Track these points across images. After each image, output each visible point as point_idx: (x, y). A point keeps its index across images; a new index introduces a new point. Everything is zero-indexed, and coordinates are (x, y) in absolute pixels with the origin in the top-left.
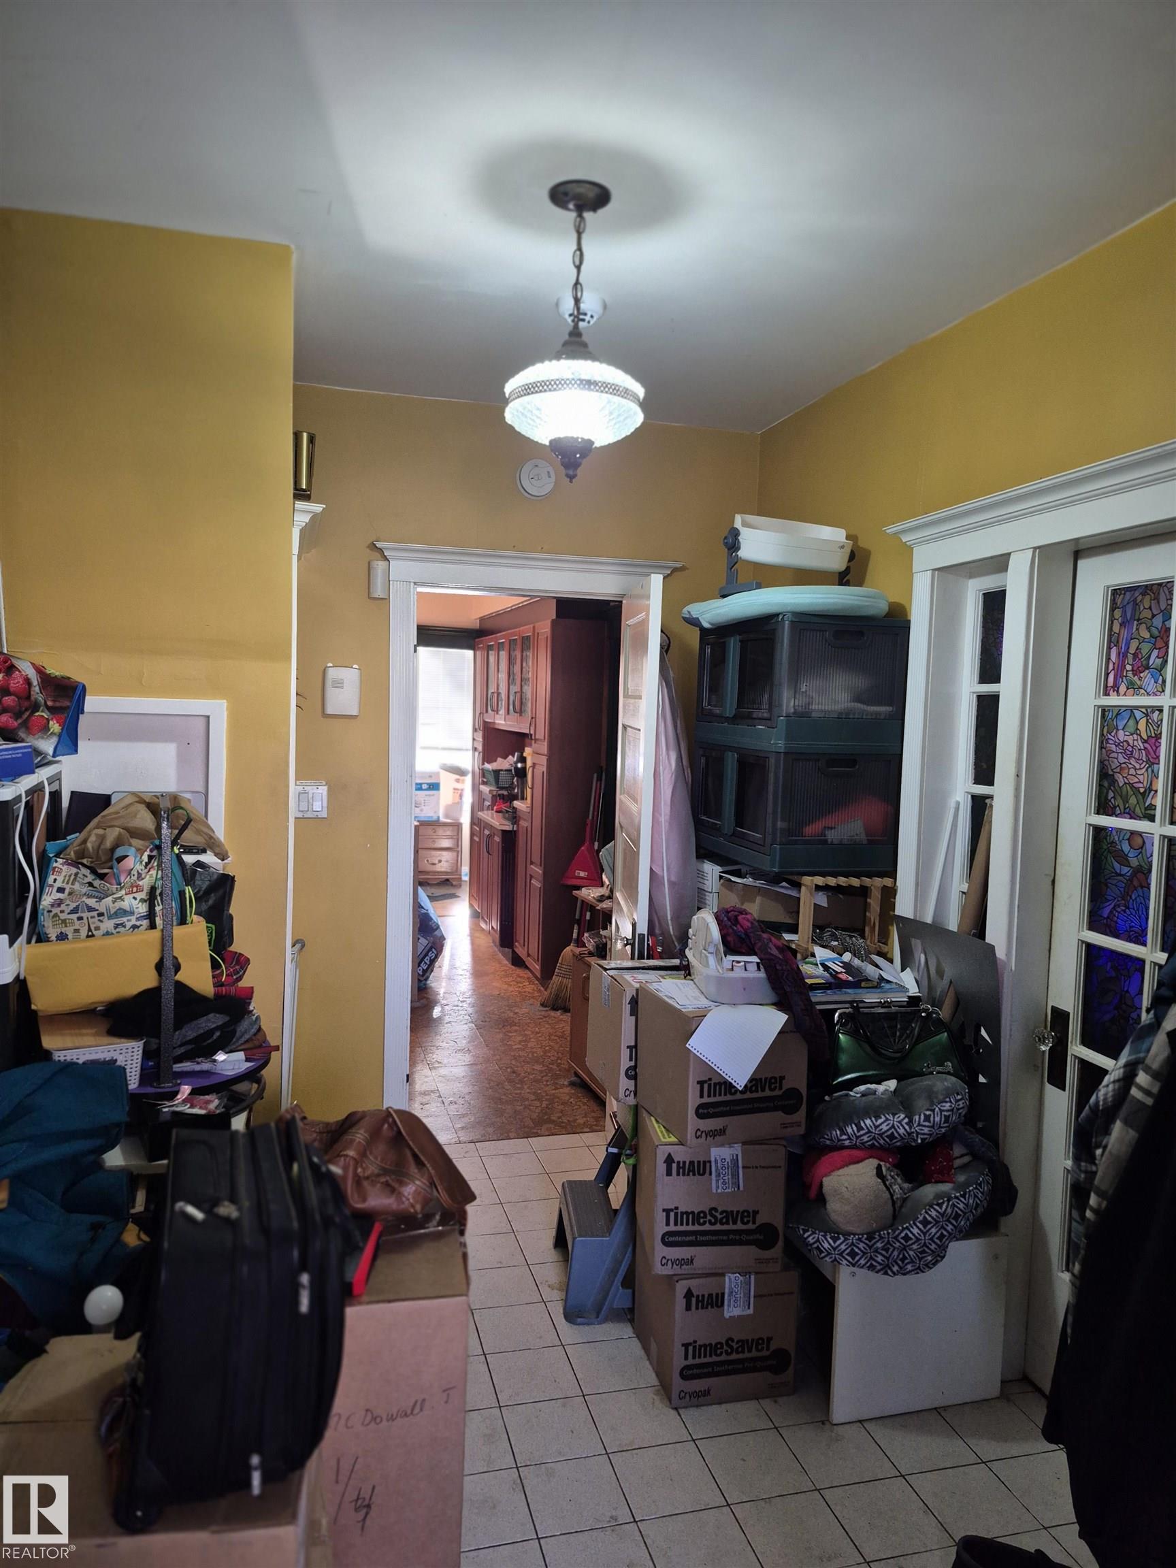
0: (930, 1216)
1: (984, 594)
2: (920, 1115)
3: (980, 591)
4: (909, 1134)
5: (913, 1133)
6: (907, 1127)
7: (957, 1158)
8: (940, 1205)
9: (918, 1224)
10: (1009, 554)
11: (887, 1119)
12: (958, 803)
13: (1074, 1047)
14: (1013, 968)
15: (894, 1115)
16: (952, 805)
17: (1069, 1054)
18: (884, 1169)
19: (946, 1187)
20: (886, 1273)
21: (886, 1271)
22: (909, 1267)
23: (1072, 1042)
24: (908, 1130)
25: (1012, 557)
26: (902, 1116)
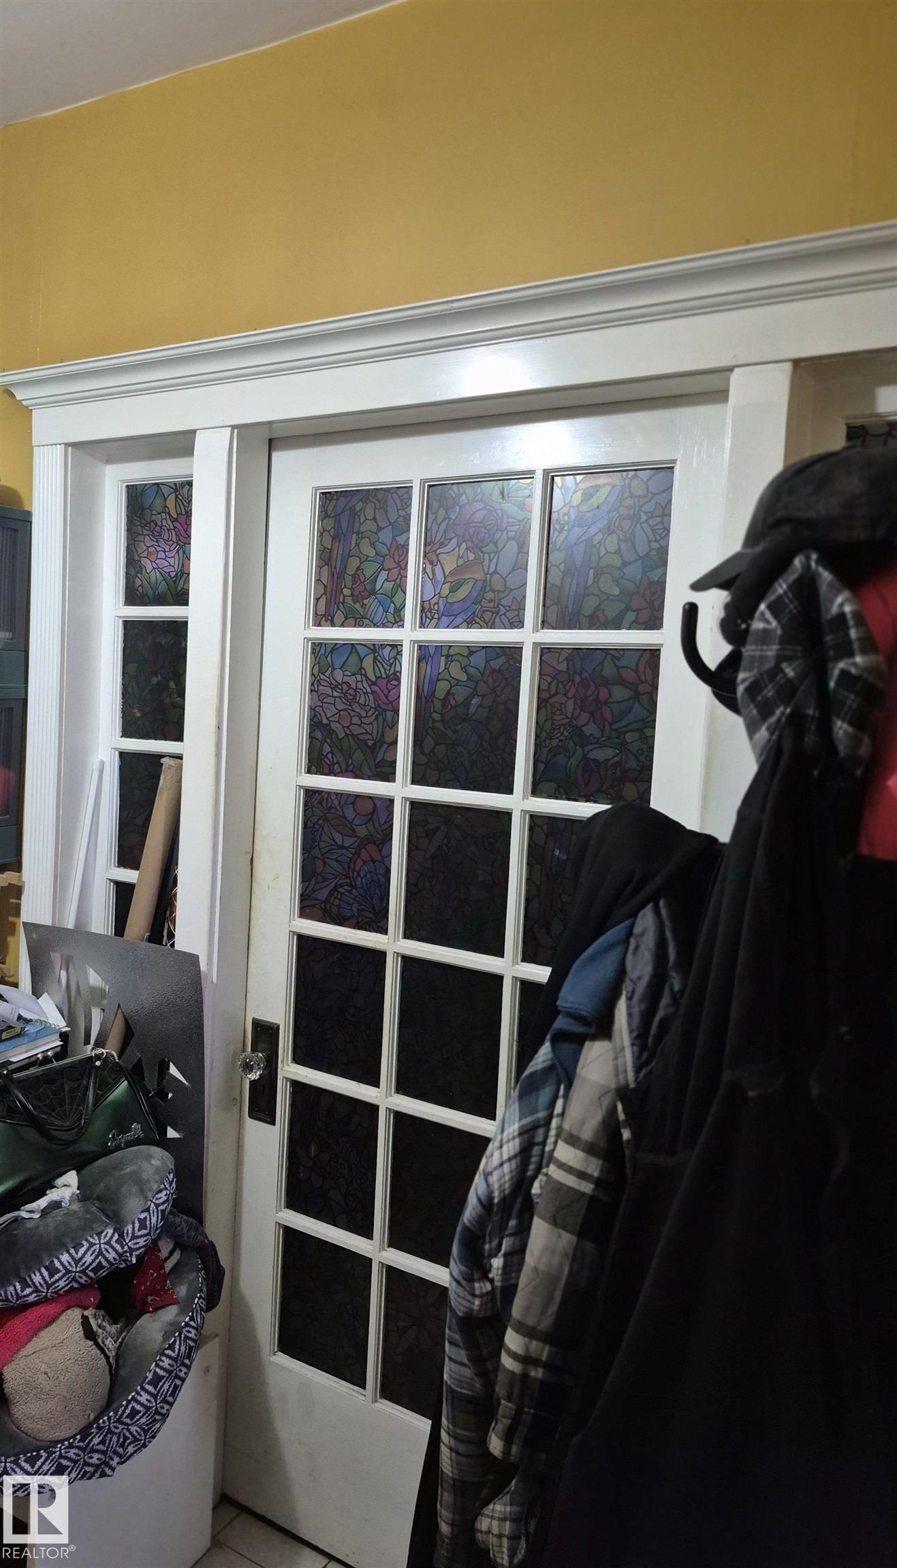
0: (162, 1368)
1: (127, 486)
2: (133, 1223)
3: (123, 481)
4: (120, 1255)
5: (126, 1252)
6: (118, 1247)
7: (167, 1259)
8: (171, 1347)
9: (147, 1387)
10: (193, 432)
11: (91, 1245)
12: (102, 763)
13: (286, 1068)
14: (215, 980)
15: (99, 1234)
16: (96, 766)
17: (280, 1077)
18: (93, 1322)
19: (170, 1313)
20: (103, 1475)
21: (103, 1471)
22: (131, 1449)
23: (282, 1062)
24: (120, 1250)
25: (199, 437)
26: (111, 1231)
